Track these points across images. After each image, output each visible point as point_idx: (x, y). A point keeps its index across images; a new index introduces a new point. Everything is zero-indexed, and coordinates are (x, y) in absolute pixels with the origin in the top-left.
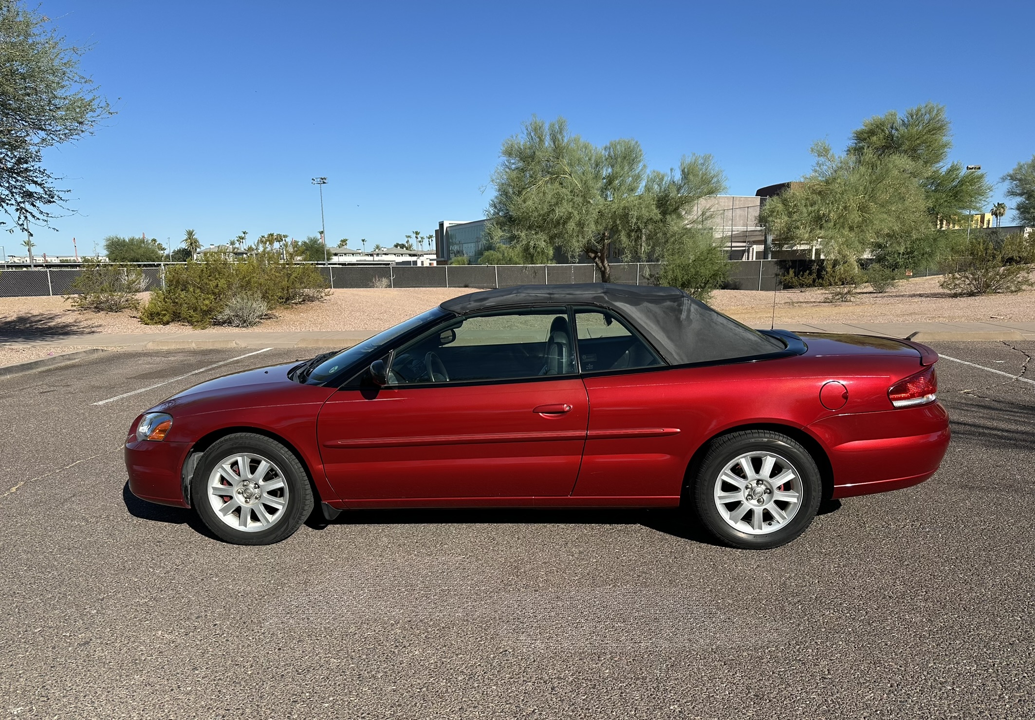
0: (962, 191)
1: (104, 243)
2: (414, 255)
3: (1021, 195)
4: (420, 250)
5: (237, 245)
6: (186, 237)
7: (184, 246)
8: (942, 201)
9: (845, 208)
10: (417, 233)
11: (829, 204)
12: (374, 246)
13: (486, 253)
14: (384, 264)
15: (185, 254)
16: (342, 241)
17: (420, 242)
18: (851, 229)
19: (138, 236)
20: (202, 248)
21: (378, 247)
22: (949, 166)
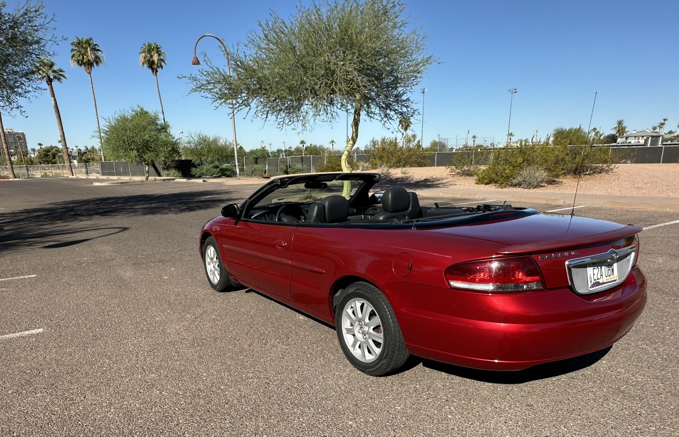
5: (658, 130)
6: (616, 125)
7: (614, 132)
20: (628, 133)
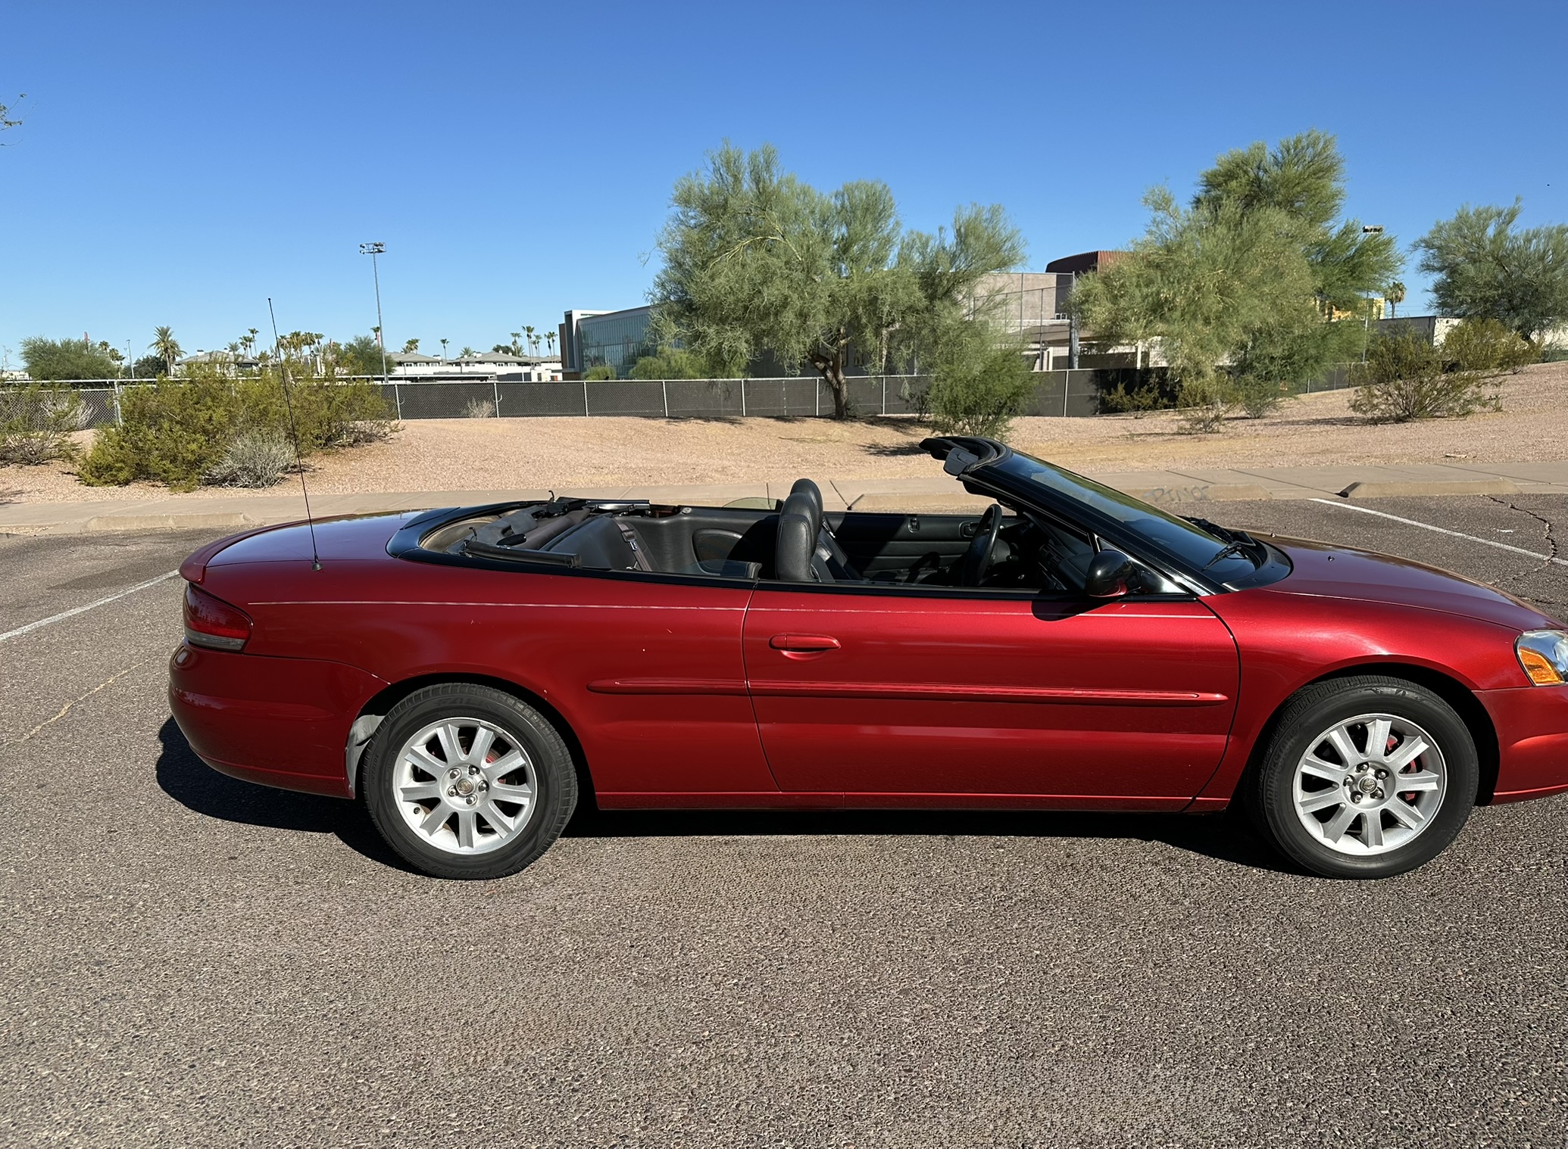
0: (1361, 264)
1: (21, 349)
2: (527, 364)
3: (1440, 270)
4: (535, 355)
5: (241, 351)
6: (156, 339)
7: (154, 352)
8: (1334, 278)
9: (1198, 289)
10: (529, 330)
11: (1174, 282)
12: (461, 350)
13: (642, 361)
14: (478, 378)
15: (156, 366)
16: (409, 342)
17: (534, 343)
18: (1207, 321)
19: (77, 337)
20: (185, 357)
21: (467, 352)
22: (1342, 226)
